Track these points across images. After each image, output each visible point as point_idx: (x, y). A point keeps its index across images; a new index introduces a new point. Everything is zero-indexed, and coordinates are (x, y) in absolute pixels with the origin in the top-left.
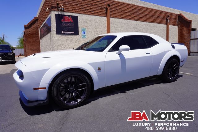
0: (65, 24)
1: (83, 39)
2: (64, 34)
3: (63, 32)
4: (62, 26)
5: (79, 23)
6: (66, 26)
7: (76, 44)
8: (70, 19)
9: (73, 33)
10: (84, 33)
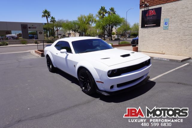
0: (148, 18)
1: (164, 30)
2: (147, 27)
3: (146, 26)
4: (146, 20)
5: (162, 14)
6: (149, 20)
7: (156, 35)
8: (153, 12)
9: (155, 25)
10: (166, 24)
